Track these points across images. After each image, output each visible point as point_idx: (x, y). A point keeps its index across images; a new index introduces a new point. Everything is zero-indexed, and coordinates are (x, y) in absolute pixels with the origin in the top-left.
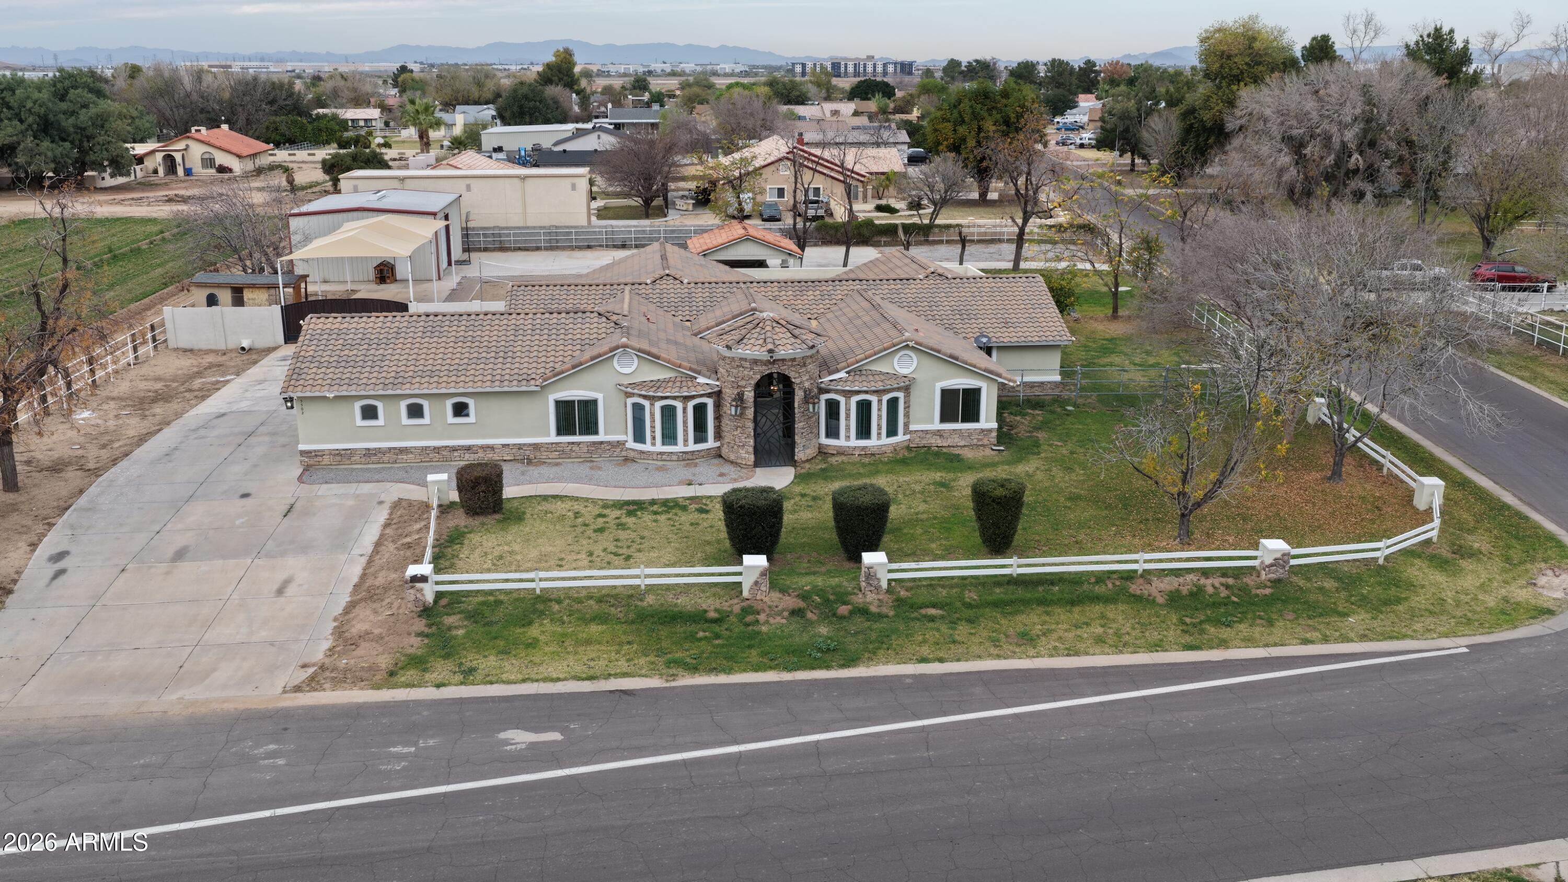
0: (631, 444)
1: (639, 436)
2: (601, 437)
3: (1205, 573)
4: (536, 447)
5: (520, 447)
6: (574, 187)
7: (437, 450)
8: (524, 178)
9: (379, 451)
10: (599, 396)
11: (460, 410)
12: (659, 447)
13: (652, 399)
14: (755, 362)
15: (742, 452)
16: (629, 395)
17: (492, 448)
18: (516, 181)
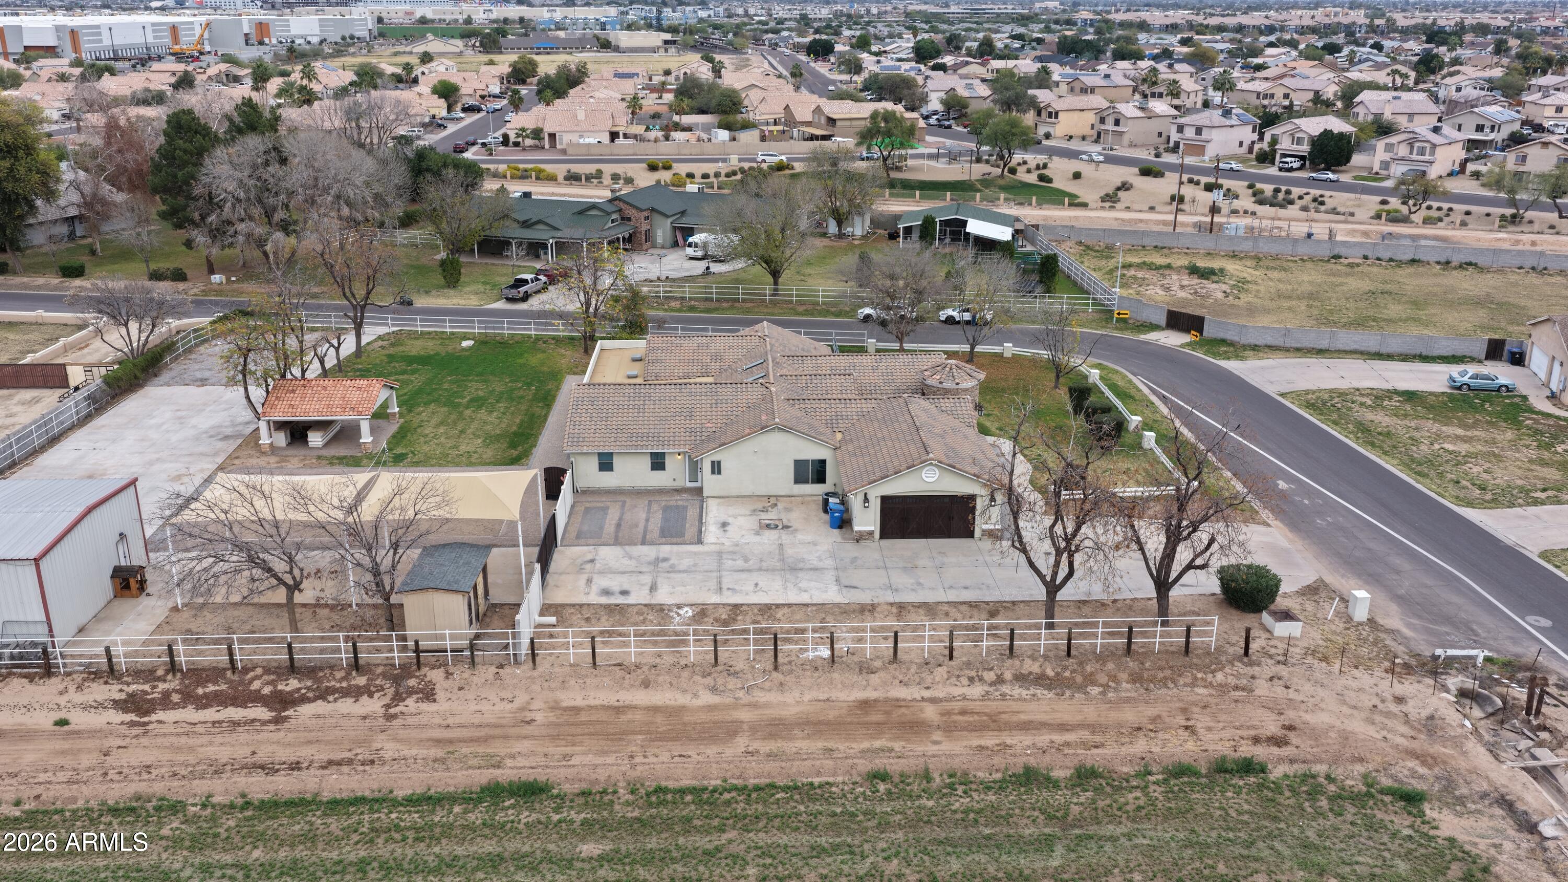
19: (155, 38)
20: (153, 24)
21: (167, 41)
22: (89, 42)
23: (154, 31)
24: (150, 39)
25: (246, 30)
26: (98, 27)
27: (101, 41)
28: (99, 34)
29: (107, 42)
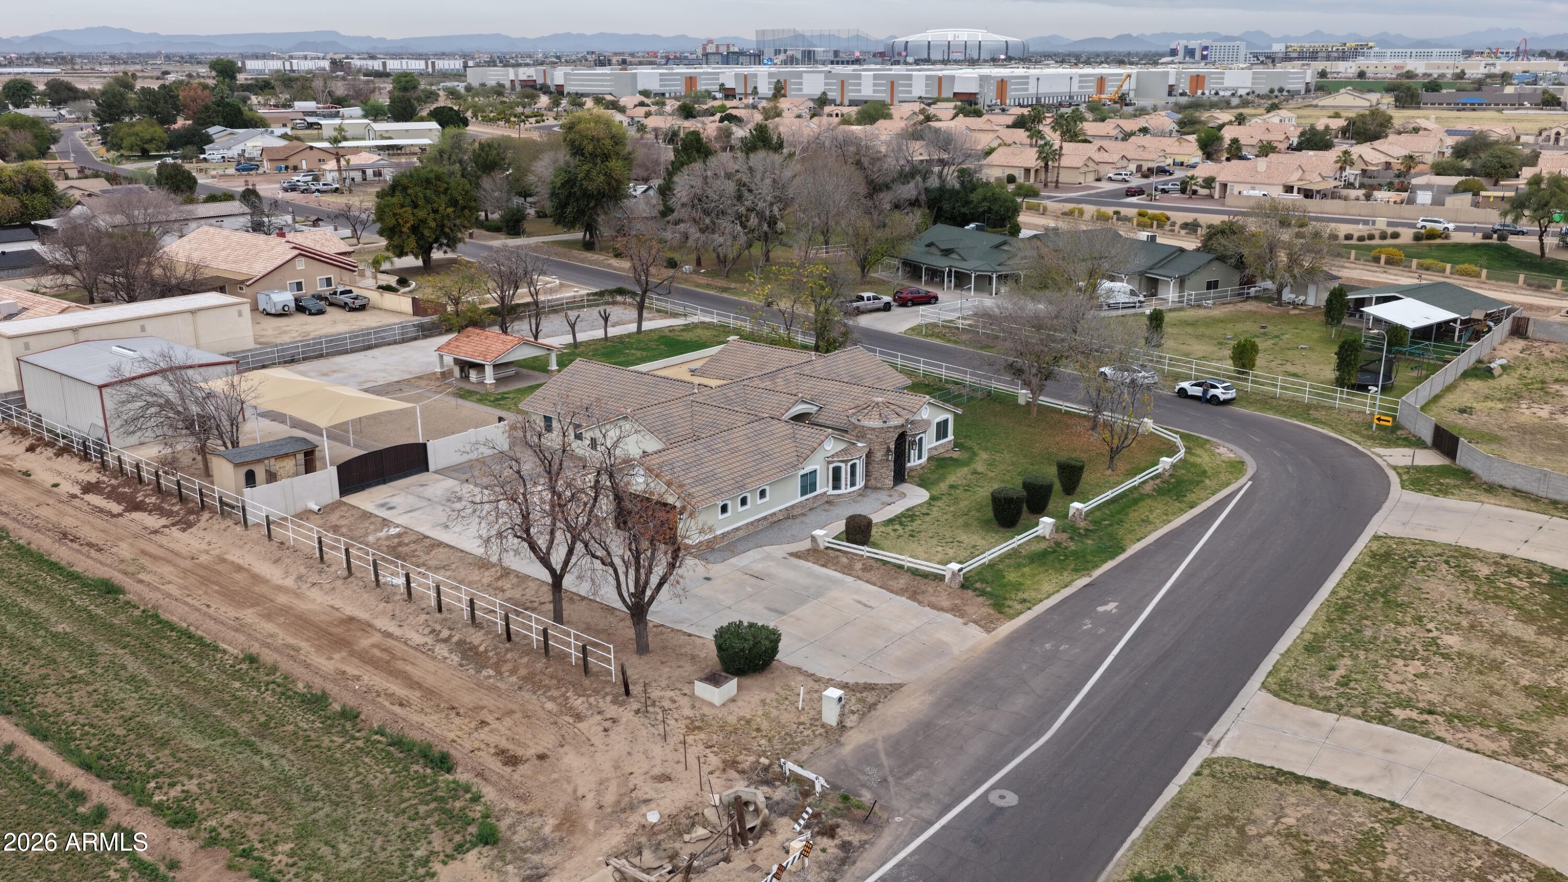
0: (831, 492)
1: (836, 486)
2: (819, 491)
3: (1152, 478)
4: (792, 507)
5: (786, 509)
6: (240, 314)
7: (752, 523)
8: (193, 312)
9: (728, 533)
10: (817, 467)
11: (763, 494)
12: (850, 490)
13: (845, 462)
14: (896, 427)
15: (887, 481)
16: (829, 463)
17: (774, 514)
18: (188, 316)
19: (1080, 87)
20: (1081, 76)
21: (1091, 90)
22: (1016, 90)
23: (1080, 82)
24: (1075, 88)
25: (1172, 81)
26: (1027, 77)
27: (1027, 89)
28: (1027, 83)
29: (1032, 90)
